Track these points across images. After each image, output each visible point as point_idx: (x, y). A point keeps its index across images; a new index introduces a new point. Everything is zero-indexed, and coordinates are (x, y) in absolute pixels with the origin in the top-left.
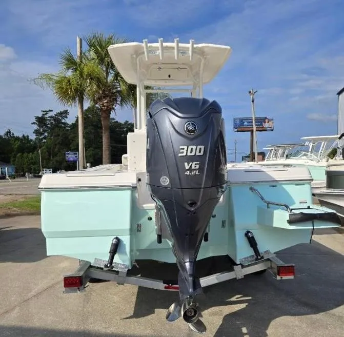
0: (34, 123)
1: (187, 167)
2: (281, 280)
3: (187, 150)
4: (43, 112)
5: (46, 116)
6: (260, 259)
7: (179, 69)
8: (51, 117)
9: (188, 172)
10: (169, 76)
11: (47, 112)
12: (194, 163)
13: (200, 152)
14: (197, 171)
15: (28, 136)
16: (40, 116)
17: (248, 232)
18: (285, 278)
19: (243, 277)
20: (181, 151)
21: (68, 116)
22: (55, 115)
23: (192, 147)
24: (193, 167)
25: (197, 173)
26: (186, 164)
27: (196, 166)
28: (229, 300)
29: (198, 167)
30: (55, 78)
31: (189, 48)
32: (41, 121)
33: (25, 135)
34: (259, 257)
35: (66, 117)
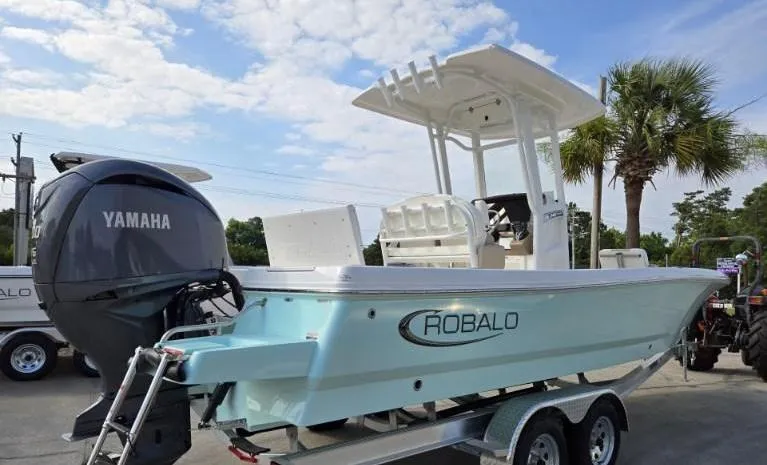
0: (673, 214)
4: (687, 194)
5: (691, 201)
8: (699, 202)
11: (693, 195)
15: (660, 235)
16: (682, 201)
21: (730, 197)
22: (707, 198)
32: (683, 209)
33: (656, 233)
35: (727, 199)
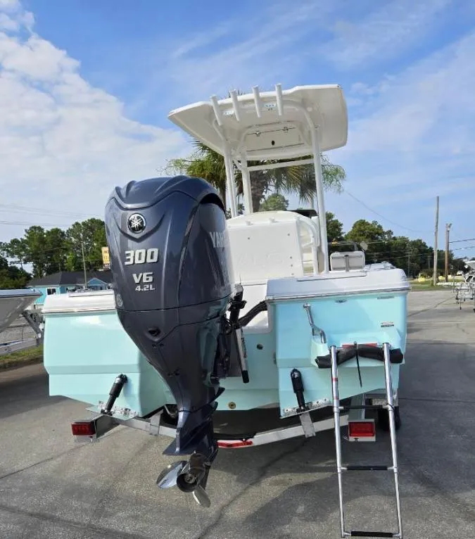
1: (137, 281)
2: (356, 443)
3: (134, 257)
6: (304, 410)
7: (286, 129)
9: (139, 287)
10: (273, 143)
12: (145, 274)
13: (152, 258)
14: (151, 286)
17: (295, 370)
18: (361, 439)
19: (315, 435)
20: (127, 258)
23: (140, 251)
24: (144, 281)
25: (151, 289)
26: (135, 276)
27: (148, 279)
28: (317, 465)
29: (151, 279)
30: (187, 163)
31: (275, 97)
34: (302, 408)
